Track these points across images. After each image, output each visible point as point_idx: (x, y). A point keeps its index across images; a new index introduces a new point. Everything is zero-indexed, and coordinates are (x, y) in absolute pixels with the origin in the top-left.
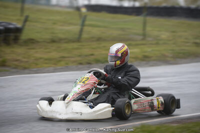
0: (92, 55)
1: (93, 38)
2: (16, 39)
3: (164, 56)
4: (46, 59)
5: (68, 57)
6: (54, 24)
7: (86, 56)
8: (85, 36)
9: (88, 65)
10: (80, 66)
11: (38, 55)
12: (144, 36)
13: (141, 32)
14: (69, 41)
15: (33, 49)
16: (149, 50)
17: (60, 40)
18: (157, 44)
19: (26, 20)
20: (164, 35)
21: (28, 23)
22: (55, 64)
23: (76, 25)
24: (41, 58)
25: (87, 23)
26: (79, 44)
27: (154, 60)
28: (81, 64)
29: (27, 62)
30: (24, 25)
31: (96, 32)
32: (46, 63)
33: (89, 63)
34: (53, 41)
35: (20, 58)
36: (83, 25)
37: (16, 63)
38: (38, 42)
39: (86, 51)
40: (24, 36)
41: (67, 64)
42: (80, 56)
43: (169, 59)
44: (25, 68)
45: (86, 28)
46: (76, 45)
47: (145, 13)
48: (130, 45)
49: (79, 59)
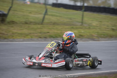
0: (48, 33)
1: (51, 22)
2: (3, 21)
3: (92, 36)
4: (19, 34)
5: (33, 33)
6: (30, 13)
7: (45, 33)
8: (46, 21)
9: (44, 39)
10: (40, 39)
11: (15, 31)
12: (82, 23)
13: (80, 20)
14: (35, 23)
15: (12, 27)
16: (83, 31)
17: (31, 23)
18: (89, 28)
22: (24, 37)
24: (16, 33)
26: (42, 26)
27: (86, 38)
28: (40, 38)
29: (7, 34)
31: (54, 19)
32: (19, 36)
33: (45, 38)
34: (26, 23)
35: (3, 32)
38: (17, 23)
39: (45, 30)
40: (8, 19)
42: (40, 33)
43: (95, 38)
44: (5, 38)
46: (39, 26)
47: (83, 10)
48: (72, 28)
49: (40, 34)
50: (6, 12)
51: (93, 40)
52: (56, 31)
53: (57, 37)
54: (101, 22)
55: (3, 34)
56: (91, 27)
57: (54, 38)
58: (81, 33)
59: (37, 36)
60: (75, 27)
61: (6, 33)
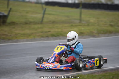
0: (49, 31)
1: (50, 21)
2: (4, 22)
3: (93, 33)
4: (22, 34)
5: (35, 33)
6: (27, 13)
7: (46, 32)
8: (45, 20)
9: (47, 38)
11: (17, 32)
12: (80, 20)
13: (79, 18)
14: (35, 23)
15: (14, 28)
16: (83, 29)
17: (30, 23)
18: (88, 25)
19: (10, 11)
20: (92, 20)
21: (11, 13)
22: (27, 37)
23: (40, 13)
24: (19, 34)
25: (46, 12)
26: (42, 25)
27: (86, 35)
28: (43, 37)
29: (11, 36)
30: (9, 14)
31: (52, 18)
32: (22, 37)
33: (48, 37)
34: (26, 23)
35: (6, 33)
36: (44, 14)
37: (4, 36)
38: (17, 24)
39: (46, 29)
40: (9, 20)
41: (34, 37)
42: (42, 32)
43: (95, 34)
44: (9, 40)
45: (45, 16)
46: (40, 26)
47: (81, 7)
48: (72, 26)
49: (42, 34)
50: (6, 14)
51: (94, 36)
52: (57, 30)
53: (58, 36)
54: (98, 18)
55: (7, 35)
56: (90, 24)
57: (56, 36)
58: (81, 30)
59: (39, 36)
60: (74, 25)
61: (9, 34)
